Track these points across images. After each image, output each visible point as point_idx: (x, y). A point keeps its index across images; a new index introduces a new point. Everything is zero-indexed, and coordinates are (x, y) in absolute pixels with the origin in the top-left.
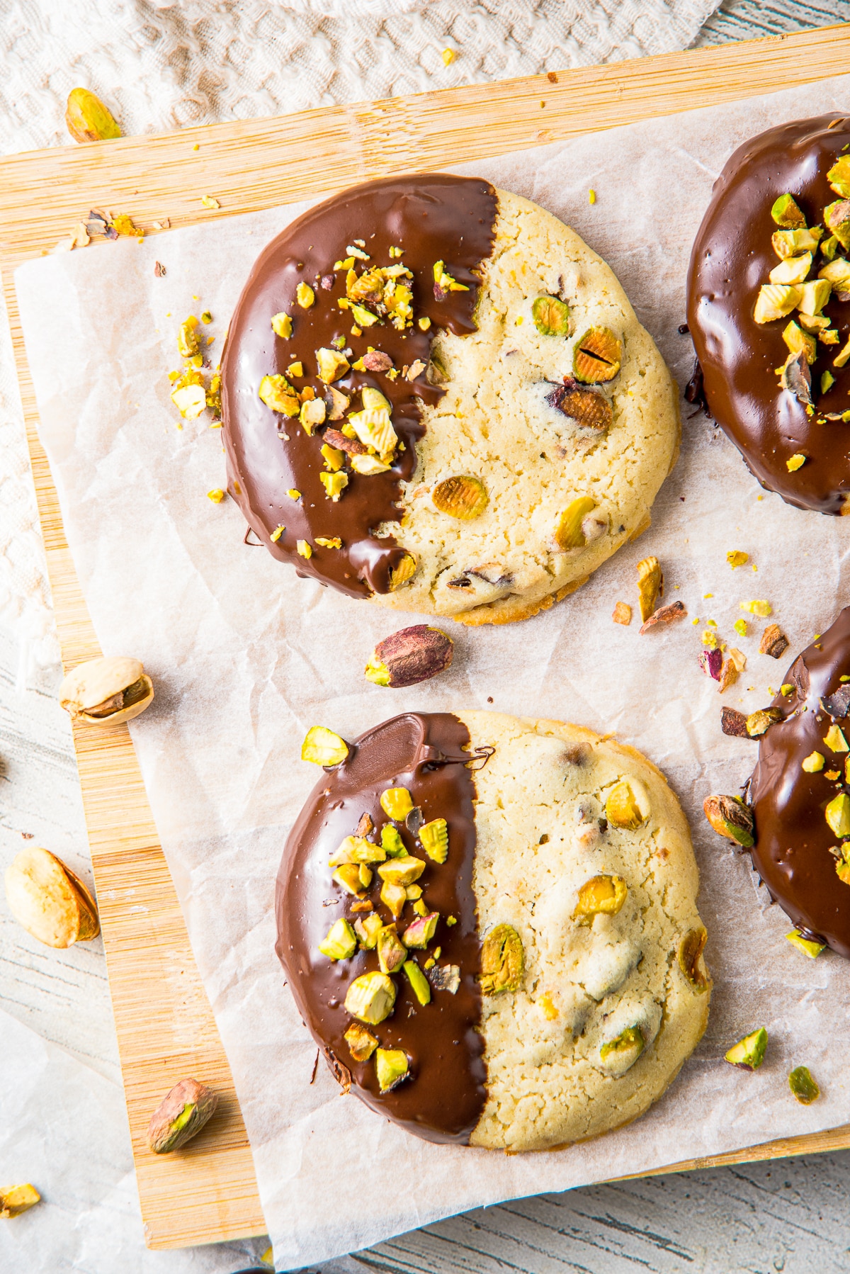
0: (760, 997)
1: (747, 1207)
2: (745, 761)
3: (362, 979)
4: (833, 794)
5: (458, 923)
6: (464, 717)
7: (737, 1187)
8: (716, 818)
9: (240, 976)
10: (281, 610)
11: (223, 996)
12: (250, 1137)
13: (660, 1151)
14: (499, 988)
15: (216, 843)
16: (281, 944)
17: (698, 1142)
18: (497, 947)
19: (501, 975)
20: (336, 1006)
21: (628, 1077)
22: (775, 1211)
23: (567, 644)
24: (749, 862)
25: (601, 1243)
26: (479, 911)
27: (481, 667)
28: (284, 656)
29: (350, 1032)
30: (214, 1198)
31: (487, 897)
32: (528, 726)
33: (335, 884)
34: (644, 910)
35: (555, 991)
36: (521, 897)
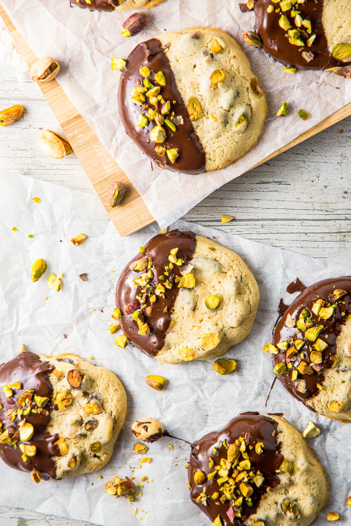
0: (281, 93)
1: (302, 162)
2: (252, 19)
3: (154, 130)
4: (280, 17)
5: (177, 102)
6: (158, 37)
7: (297, 157)
8: (247, 40)
9: (119, 146)
10: (90, 26)
11: (116, 154)
12: (139, 193)
13: (266, 152)
14: (196, 118)
15: (96, 107)
16: (127, 130)
17: (276, 145)
18: (191, 105)
19: (196, 113)
20: (149, 141)
21: (247, 132)
22: (311, 160)
23: (183, 2)
24: (264, 51)
25: (261, 190)
26: (182, 96)
27: (158, 20)
28: (96, 40)
29: (156, 148)
30: (135, 215)
31: (183, 91)
32: (179, 33)
33: (135, 104)
34: (234, 77)
35: (214, 112)
36: (193, 87)
